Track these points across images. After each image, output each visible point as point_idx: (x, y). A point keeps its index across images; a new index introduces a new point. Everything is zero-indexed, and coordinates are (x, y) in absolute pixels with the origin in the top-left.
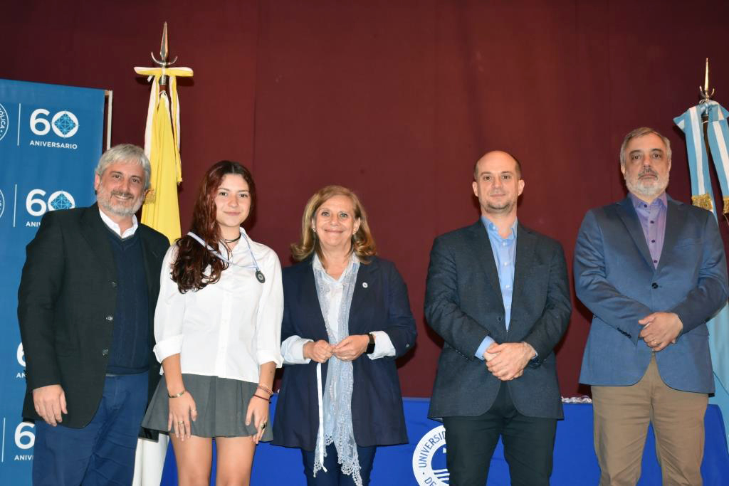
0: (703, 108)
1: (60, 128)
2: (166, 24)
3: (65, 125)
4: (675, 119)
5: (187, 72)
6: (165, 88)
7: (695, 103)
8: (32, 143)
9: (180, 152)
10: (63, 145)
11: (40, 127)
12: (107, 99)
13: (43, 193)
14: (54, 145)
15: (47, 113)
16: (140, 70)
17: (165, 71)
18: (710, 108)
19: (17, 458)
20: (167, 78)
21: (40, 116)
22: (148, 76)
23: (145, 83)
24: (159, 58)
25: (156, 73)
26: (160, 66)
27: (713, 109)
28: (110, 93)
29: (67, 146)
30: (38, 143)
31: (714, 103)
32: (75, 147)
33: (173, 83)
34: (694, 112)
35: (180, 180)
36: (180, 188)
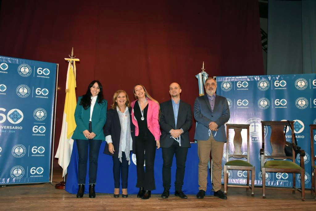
0: (202, 73)
1: (45, 73)
2: (73, 48)
3: (46, 72)
4: (196, 76)
5: (78, 60)
6: (72, 64)
7: (200, 72)
8: (38, 76)
9: (76, 80)
10: (46, 77)
11: (40, 72)
12: (57, 66)
13: (40, 89)
14: (43, 77)
15: (42, 69)
16: (66, 59)
17: (72, 59)
18: (204, 73)
19: (32, 155)
20: (73, 61)
21: (40, 69)
22: (68, 61)
23: (67, 62)
24: (71, 56)
25: (70, 60)
26: (71, 58)
27: (205, 74)
28: (58, 64)
29: (47, 77)
30: (39, 76)
31: (205, 72)
32: (49, 77)
33: (74, 63)
34: (200, 74)
35: (76, 87)
36: (76, 89)
